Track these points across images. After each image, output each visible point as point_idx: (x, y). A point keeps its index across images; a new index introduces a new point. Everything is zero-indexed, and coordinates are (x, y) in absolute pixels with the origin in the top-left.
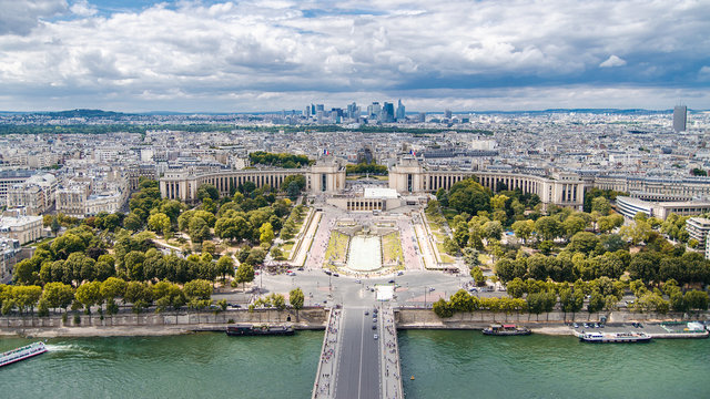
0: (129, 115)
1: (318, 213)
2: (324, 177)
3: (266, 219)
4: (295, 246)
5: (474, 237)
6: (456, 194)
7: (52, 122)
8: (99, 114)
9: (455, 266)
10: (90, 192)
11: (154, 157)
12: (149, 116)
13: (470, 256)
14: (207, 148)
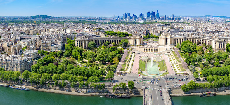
0: (56, 18)
1: (133, 53)
2: (136, 40)
3: (115, 55)
4: (127, 65)
5: (192, 62)
6: (184, 46)
7: (32, 20)
8: (46, 17)
9: (187, 72)
10: (52, 43)
11: (71, 32)
12: (64, 18)
13: (192, 68)
14: (90, 29)
